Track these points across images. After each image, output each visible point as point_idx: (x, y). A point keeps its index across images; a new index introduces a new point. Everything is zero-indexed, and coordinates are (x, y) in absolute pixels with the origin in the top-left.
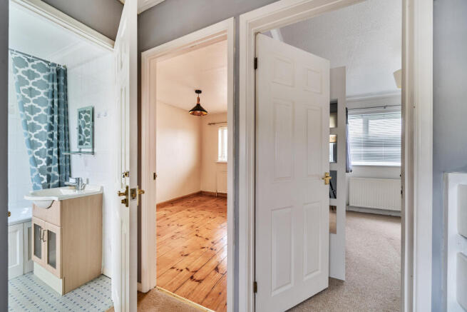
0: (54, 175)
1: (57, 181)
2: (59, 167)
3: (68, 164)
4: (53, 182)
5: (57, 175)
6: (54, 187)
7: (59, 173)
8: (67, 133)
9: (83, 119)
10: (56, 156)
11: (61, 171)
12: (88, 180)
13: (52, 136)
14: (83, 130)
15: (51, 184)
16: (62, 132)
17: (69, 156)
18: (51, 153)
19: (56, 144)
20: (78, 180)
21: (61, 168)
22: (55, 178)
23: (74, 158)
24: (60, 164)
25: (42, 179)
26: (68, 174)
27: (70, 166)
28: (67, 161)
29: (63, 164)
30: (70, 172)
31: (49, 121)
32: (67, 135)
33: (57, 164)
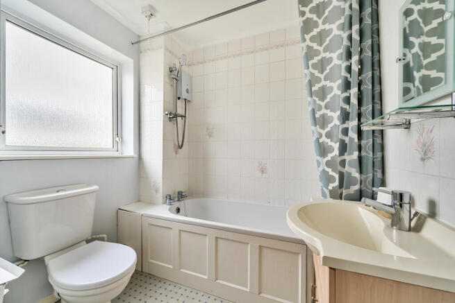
0: (349, 174)
1: (357, 187)
2: (360, 158)
3: (379, 154)
4: (348, 188)
5: (356, 174)
6: (350, 198)
7: (361, 172)
8: (377, 88)
9: (416, 49)
10: (355, 136)
11: (364, 169)
12: (432, 205)
13: (347, 100)
14: (417, 75)
15: (345, 192)
16: (367, 87)
17: (382, 132)
18: (345, 132)
19: (354, 115)
20: (399, 197)
21: (364, 161)
22: (352, 181)
23: (393, 137)
24: (363, 153)
25: (331, 179)
26: (379, 175)
27: (383, 158)
28: (378, 147)
29: (368, 154)
30: (383, 173)
31: (344, 73)
32: (377, 92)
33: (356, 154)
